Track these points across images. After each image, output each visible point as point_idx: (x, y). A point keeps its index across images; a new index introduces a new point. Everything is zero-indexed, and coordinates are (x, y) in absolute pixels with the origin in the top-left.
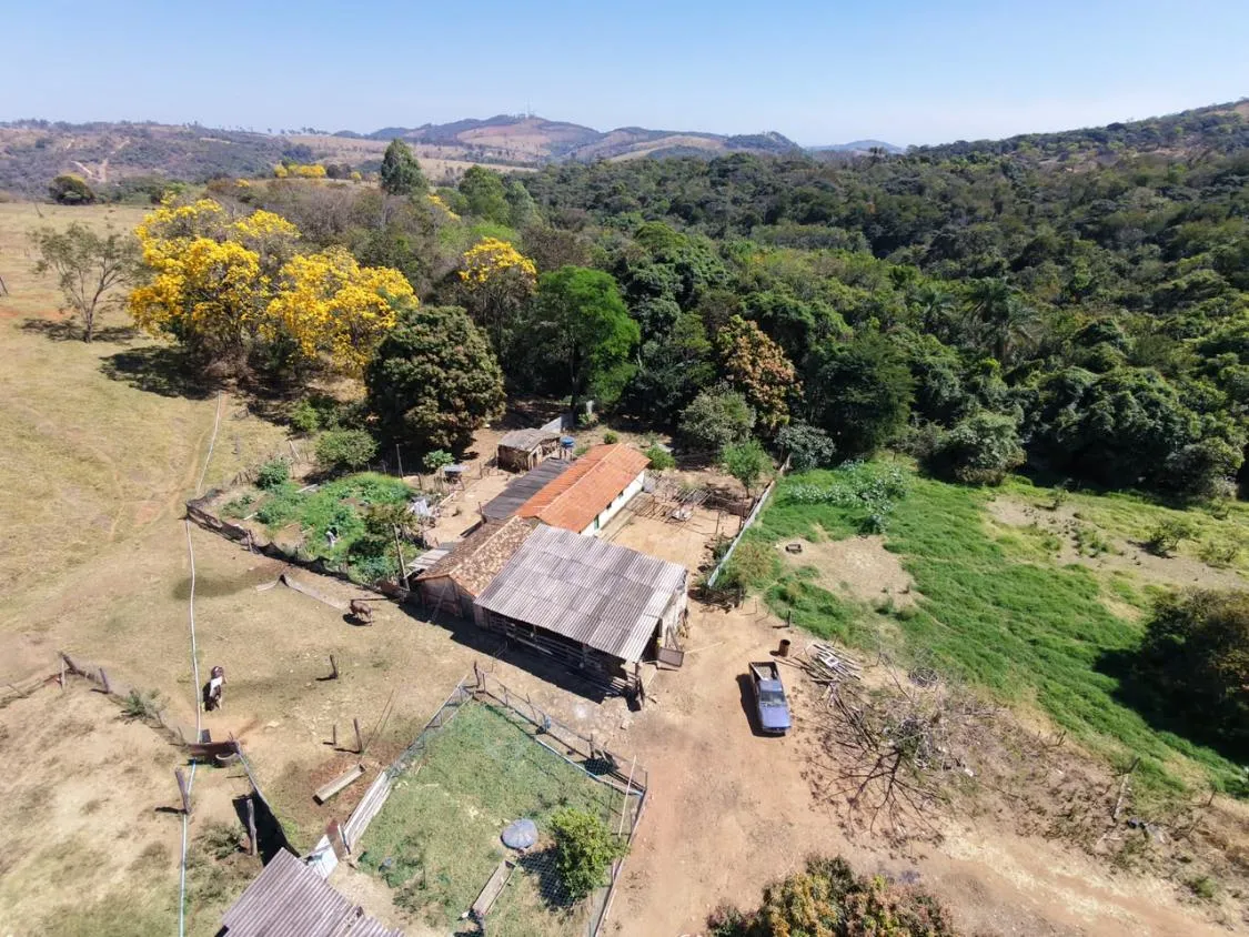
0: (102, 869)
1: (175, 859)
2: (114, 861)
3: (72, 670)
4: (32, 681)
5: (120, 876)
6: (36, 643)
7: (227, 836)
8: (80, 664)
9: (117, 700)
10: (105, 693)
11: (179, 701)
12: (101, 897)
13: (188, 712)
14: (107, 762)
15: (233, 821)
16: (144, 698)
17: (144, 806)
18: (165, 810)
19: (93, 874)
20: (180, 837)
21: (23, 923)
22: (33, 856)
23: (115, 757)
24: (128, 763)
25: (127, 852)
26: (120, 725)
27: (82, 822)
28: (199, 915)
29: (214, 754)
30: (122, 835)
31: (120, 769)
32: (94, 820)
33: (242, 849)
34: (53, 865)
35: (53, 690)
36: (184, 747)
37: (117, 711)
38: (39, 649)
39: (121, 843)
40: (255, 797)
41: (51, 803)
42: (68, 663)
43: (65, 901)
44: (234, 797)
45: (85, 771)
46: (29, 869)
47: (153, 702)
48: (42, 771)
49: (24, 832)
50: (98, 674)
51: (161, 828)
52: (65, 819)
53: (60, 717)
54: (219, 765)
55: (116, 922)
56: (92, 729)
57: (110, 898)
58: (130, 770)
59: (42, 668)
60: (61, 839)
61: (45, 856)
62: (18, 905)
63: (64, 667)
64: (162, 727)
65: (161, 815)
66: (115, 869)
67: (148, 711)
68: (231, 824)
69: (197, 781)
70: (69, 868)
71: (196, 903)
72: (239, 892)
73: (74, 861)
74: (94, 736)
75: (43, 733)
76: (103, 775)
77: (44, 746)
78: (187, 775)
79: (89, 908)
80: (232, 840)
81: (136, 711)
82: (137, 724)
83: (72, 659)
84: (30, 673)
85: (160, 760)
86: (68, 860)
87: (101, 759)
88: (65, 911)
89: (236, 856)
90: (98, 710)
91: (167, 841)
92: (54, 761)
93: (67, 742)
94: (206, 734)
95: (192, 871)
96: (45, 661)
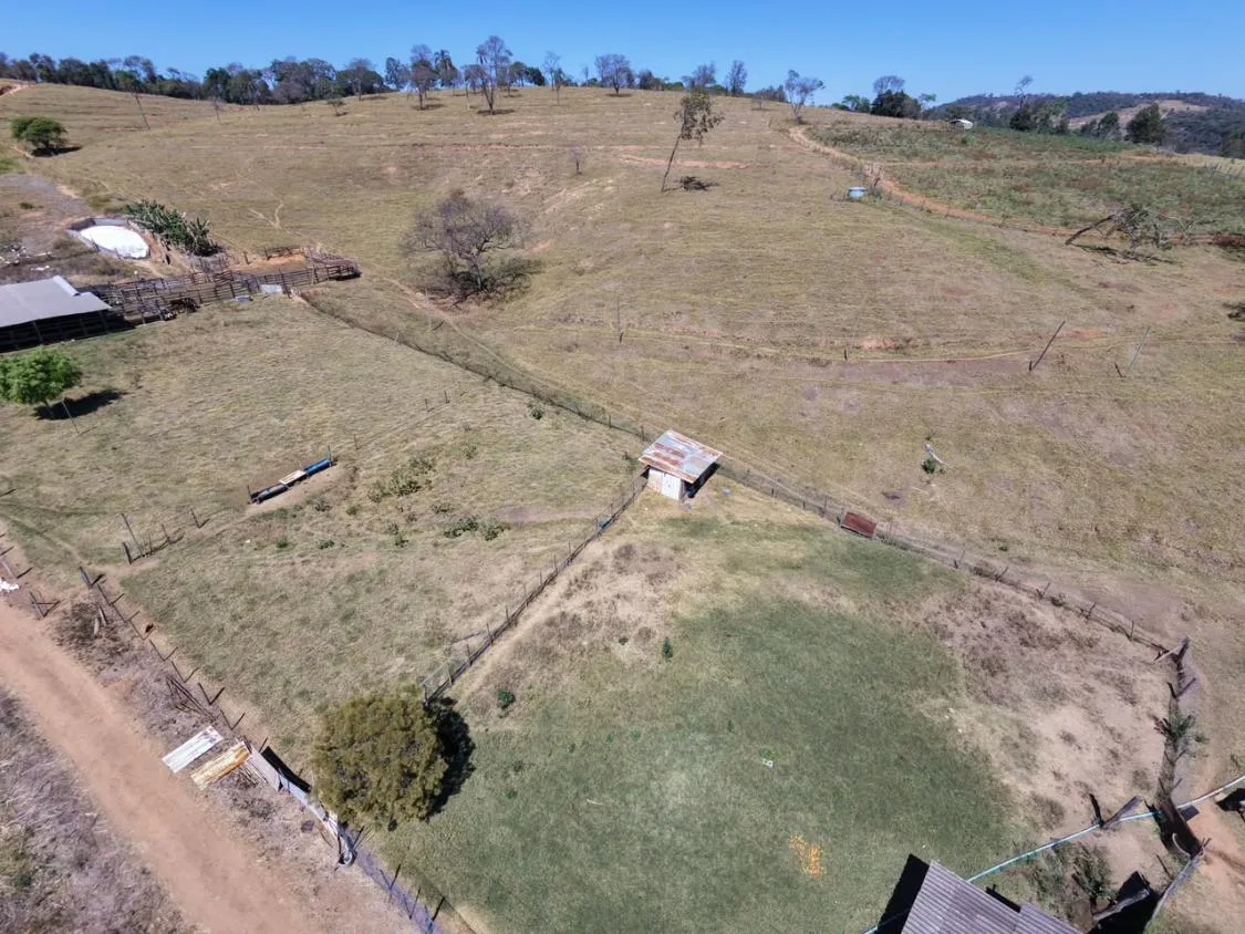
0: (1024, 771)
1: (1058, 833)
2: (1034, 779)
3: (1177, 659)
4: (1148, 635)
5: (1026, 789)
6: (1183, 618)
7: (1099, 879)
8: (1187, 661)
9: (1174, 709)
10: (1174, 696)
11: (1211, 767)
12: (1005, 781)
13: (1204, 782)
14: (1111, 730)
15: (1118, 880)
16: (1191, 731)
17: (1089, 782)
18: (1095, 803)
19: (1019, 767)
20: (1078, 829)
21: (971, 734)
22: (1014, 715)
23: (1119, 736)
24: (1120, 749)
25: (1045, 786)
26: (1152, 724)
27: (1053, 737)
28: (1021, 876)
29: (1175, 829)
30: (1057, 775)
31: (1112, 745)
32: (1059, 747)
33: (1093, 901)
34: (1014, 733)
35: (1150, 655)
36: (1164, 795)
37: (1162, 714)
38: (1180, 623)
39: (1051, 778)
40: (1154, 898)
41: (1058, 707)
42: (1182, 652)
43: (993, 756)
44: (1142, 872)
45: (1094, 717)
46: (1005, 717)
47: (1193, 741)
48: (1077, 686)
49: (1029, 700)
50: (1188, 680)
51: (1077, 807)
52: (1050, 723)
53: (1129, 673)
54: (1167, 841)
55: (993, 803)
56: (1133, 703)
57: (1006, 789)
58: (1115, 754)
59: (1165, 635)
60: (1033, 728)
61: (1018, 724)
62: (980, 725)
63: (1176, 650)
64: (1172, 764)
65: (1088, 802)
66: (1030, 783)
67: (1181, 742)
68: (1113, 878)
69: (1137, 823)
70: (1016, 746)
71: (1029, 869)
72: (1053, 912)
73: (1023, 747)
74: (1129, 708)
75: (1109, 669)
76: (1099, 734)
77: (1098, 676)
78: (1137, 810)
79: (995, 776)
80: (1098, 885)
81: (1174, 732)
82: (1162, 739)
83: (1188, 652)
84: (1153, 630)
85: (1139, 777)
86: (1021, 742)
87: (1111, 725)
88: (987, 759)
89: (1084, 896)
90: (1155, 699)
91: (1069, 818)
92: (1091, 690)
93: (1112, 691)
94: (1192, 812)
95: (1054, 854)
96: (1172, 633)
